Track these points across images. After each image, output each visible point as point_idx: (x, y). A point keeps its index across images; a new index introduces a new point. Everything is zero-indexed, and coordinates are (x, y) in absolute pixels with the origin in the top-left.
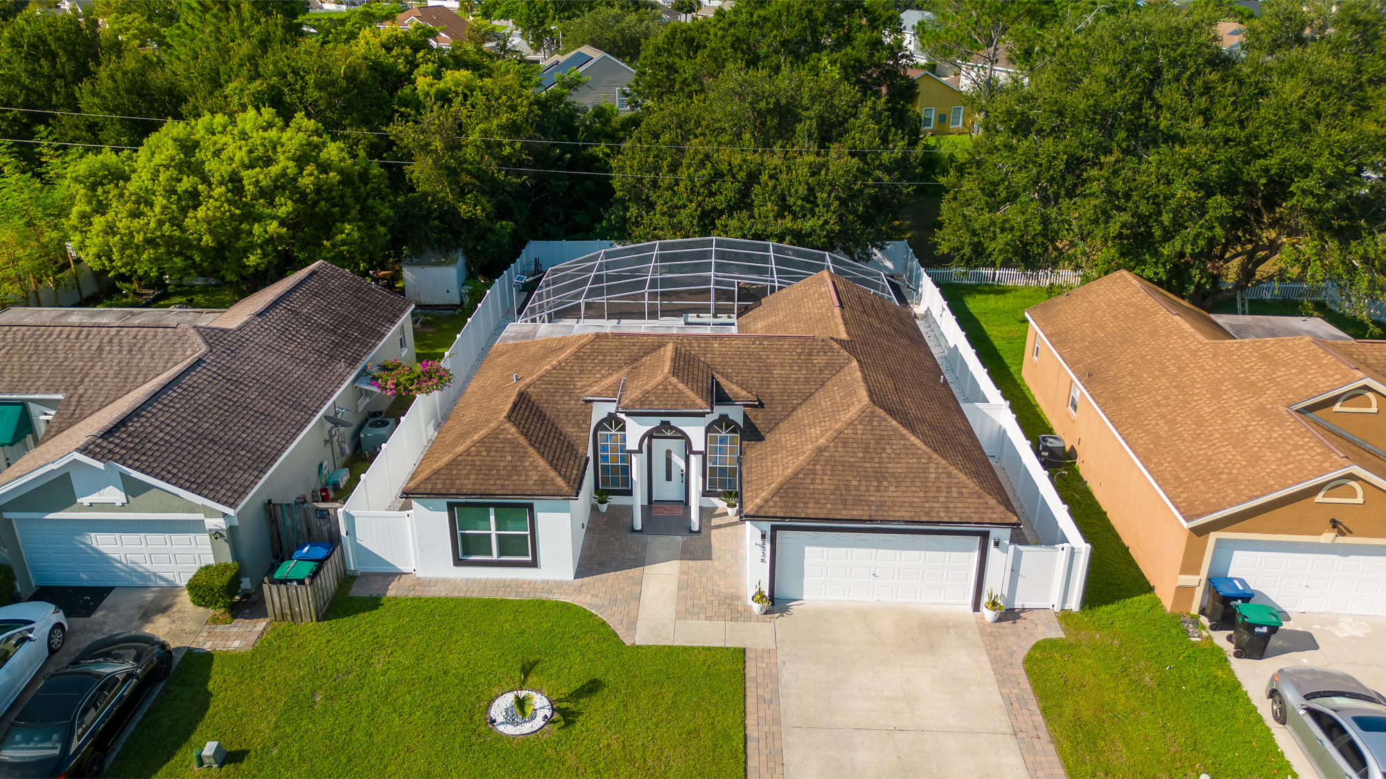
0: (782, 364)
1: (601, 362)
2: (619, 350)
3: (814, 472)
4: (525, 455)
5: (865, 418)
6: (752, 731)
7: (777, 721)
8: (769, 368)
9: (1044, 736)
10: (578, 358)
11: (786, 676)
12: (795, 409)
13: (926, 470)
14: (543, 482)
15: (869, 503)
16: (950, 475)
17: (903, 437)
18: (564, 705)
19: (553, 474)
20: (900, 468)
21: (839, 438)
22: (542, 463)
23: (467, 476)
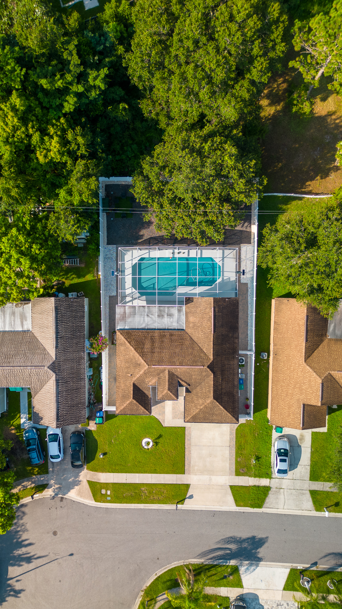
0: (195, 375)
1: (151, 375)
2: (154, 371)
3: (199, 414)
4: (139, 407)
5: (212, 403)
6: (186, 447)
7: (190, 444)
8: (192, 375)
9: (234, 447)
10: (145, 373)
11: (192, 434)
12: (197, 386)
13: (222, 413)
14: (144, 412)
15: (210, 419)
16: (227, 414)
17: (219, 407)
18: (155, 441)
19: (145, 410)
20: (217, 413)
21: (206, 407)
22: (143, 408)
23: (128, 411)
